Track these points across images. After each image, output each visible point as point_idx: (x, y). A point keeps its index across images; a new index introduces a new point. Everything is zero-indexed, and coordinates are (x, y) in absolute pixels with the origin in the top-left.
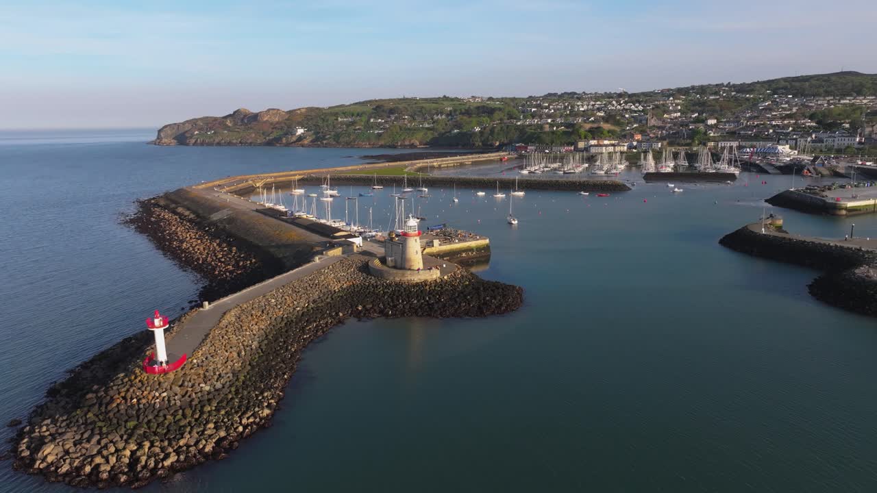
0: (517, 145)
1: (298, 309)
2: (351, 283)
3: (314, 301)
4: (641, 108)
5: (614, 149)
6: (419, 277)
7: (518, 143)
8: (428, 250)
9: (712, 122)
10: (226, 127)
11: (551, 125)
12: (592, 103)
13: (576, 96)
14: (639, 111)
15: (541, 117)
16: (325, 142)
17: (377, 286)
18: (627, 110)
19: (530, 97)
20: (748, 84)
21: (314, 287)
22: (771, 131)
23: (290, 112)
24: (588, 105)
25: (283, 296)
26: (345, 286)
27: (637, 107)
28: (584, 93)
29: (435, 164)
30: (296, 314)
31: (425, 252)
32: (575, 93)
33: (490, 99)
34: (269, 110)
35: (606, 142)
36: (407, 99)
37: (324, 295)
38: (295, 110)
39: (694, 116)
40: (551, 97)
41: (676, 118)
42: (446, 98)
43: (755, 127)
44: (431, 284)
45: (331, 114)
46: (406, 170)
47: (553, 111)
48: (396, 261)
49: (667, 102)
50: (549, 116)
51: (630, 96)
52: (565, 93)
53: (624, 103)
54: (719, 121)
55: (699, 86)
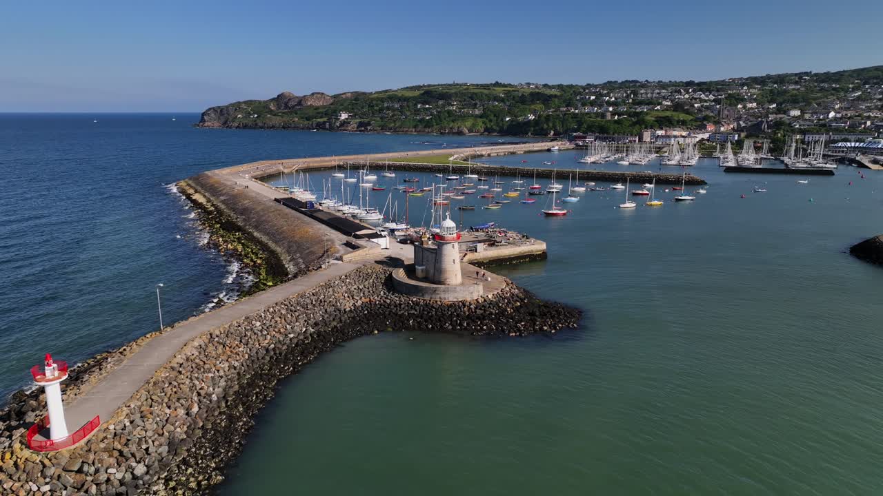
0: (575, 134)
1: (292, 336)
2: (368, 300)
3: (316, 324)
4: (712, 97)
5: (684, 141)
6: (456, 295)
7: (575, 132)
8: (470, 256)
9: (796, 113)
10: (271, 112)
11: (613, 114)
12: (657, 91)
13: (638, 84)
14: (709, 100)
15: (601, 106)
16: (369, 128)
17: (400, 305)
18: (696, 99)
19: (588, 85)
20: (833, 73)
21: (317, 305)
22: (869, 123)
23: (335, 97)
24: (652, 93)
25: (273, 318)
26: (360, 303)
27: (707, 96)
28: (646, 81)
29: (484, 153)
30: (288, 342)
31: (466, 259)
32: (637, 82)
33: (545, 86)
34: (313, 94)
35: (675, 133)
36: (457, 84)
37: (330, 315)
38: (341, 94)
39: (771, 107)
40: (611, 86)
41: (752, 108)
42: (497, 84)
43: (849, 118)
44: (470, 304)
45: (378, 99)
46: (451, 159)
47: (613, 99)
48: (427, 271)
49: (742, 91)
50: (609, 104)
51: (699, 84)
52: (626, 81)
53: (693, 91)
54: (803, 112)
55: (775, 75)
